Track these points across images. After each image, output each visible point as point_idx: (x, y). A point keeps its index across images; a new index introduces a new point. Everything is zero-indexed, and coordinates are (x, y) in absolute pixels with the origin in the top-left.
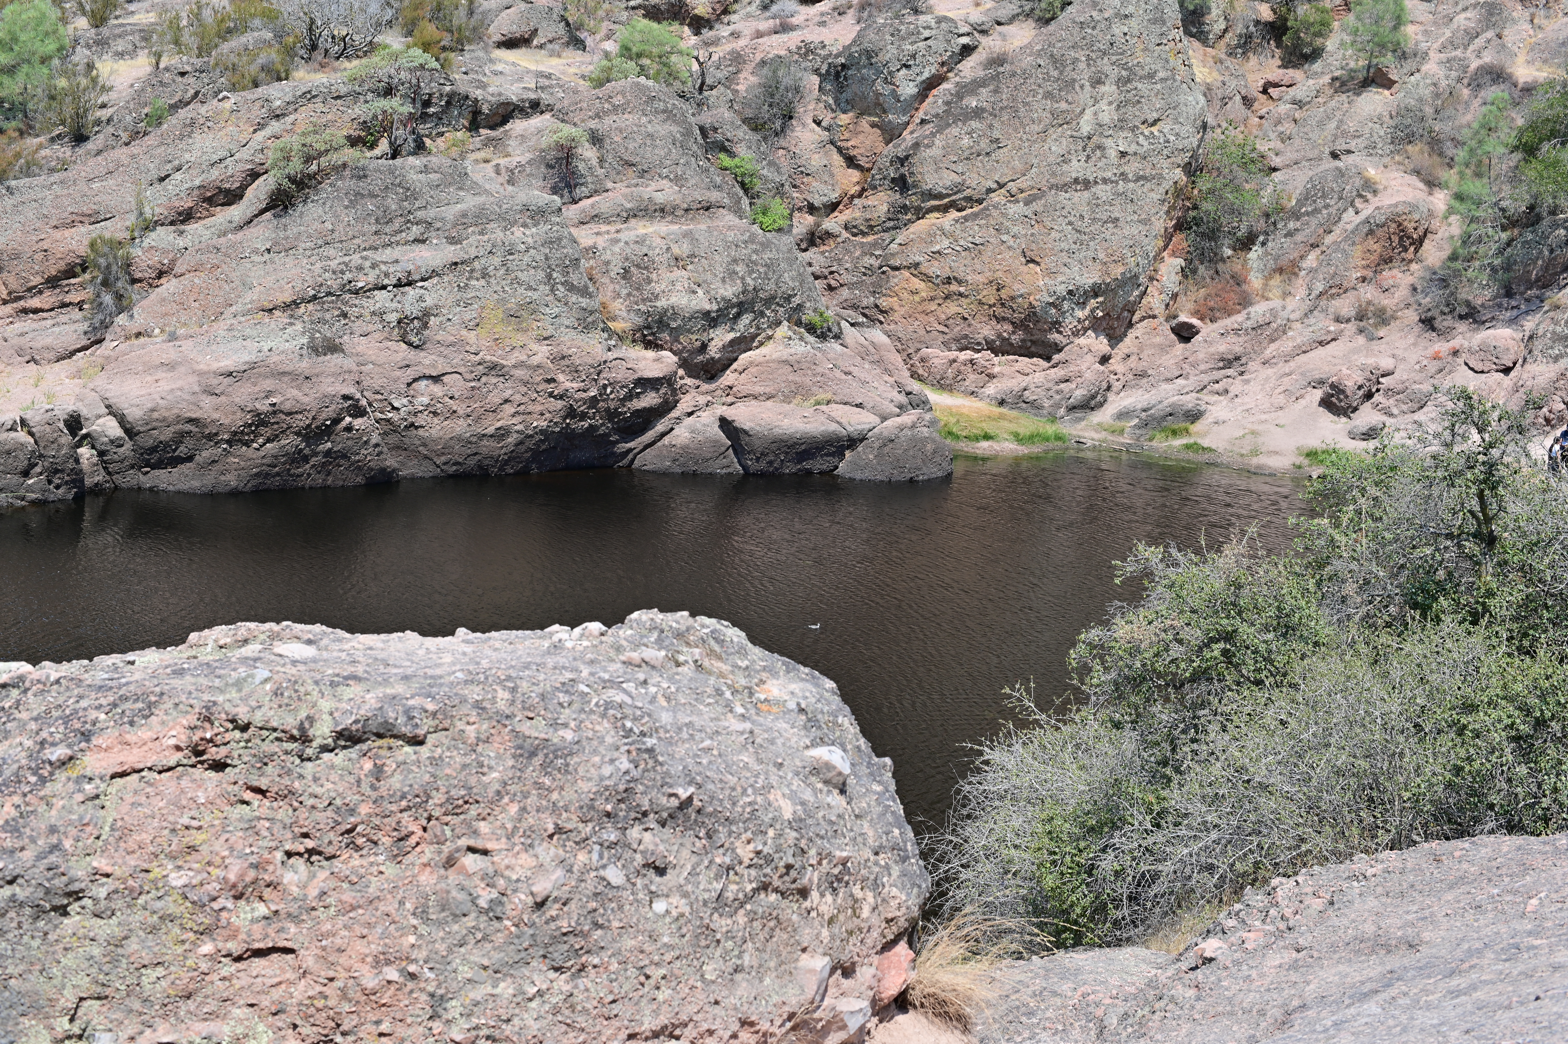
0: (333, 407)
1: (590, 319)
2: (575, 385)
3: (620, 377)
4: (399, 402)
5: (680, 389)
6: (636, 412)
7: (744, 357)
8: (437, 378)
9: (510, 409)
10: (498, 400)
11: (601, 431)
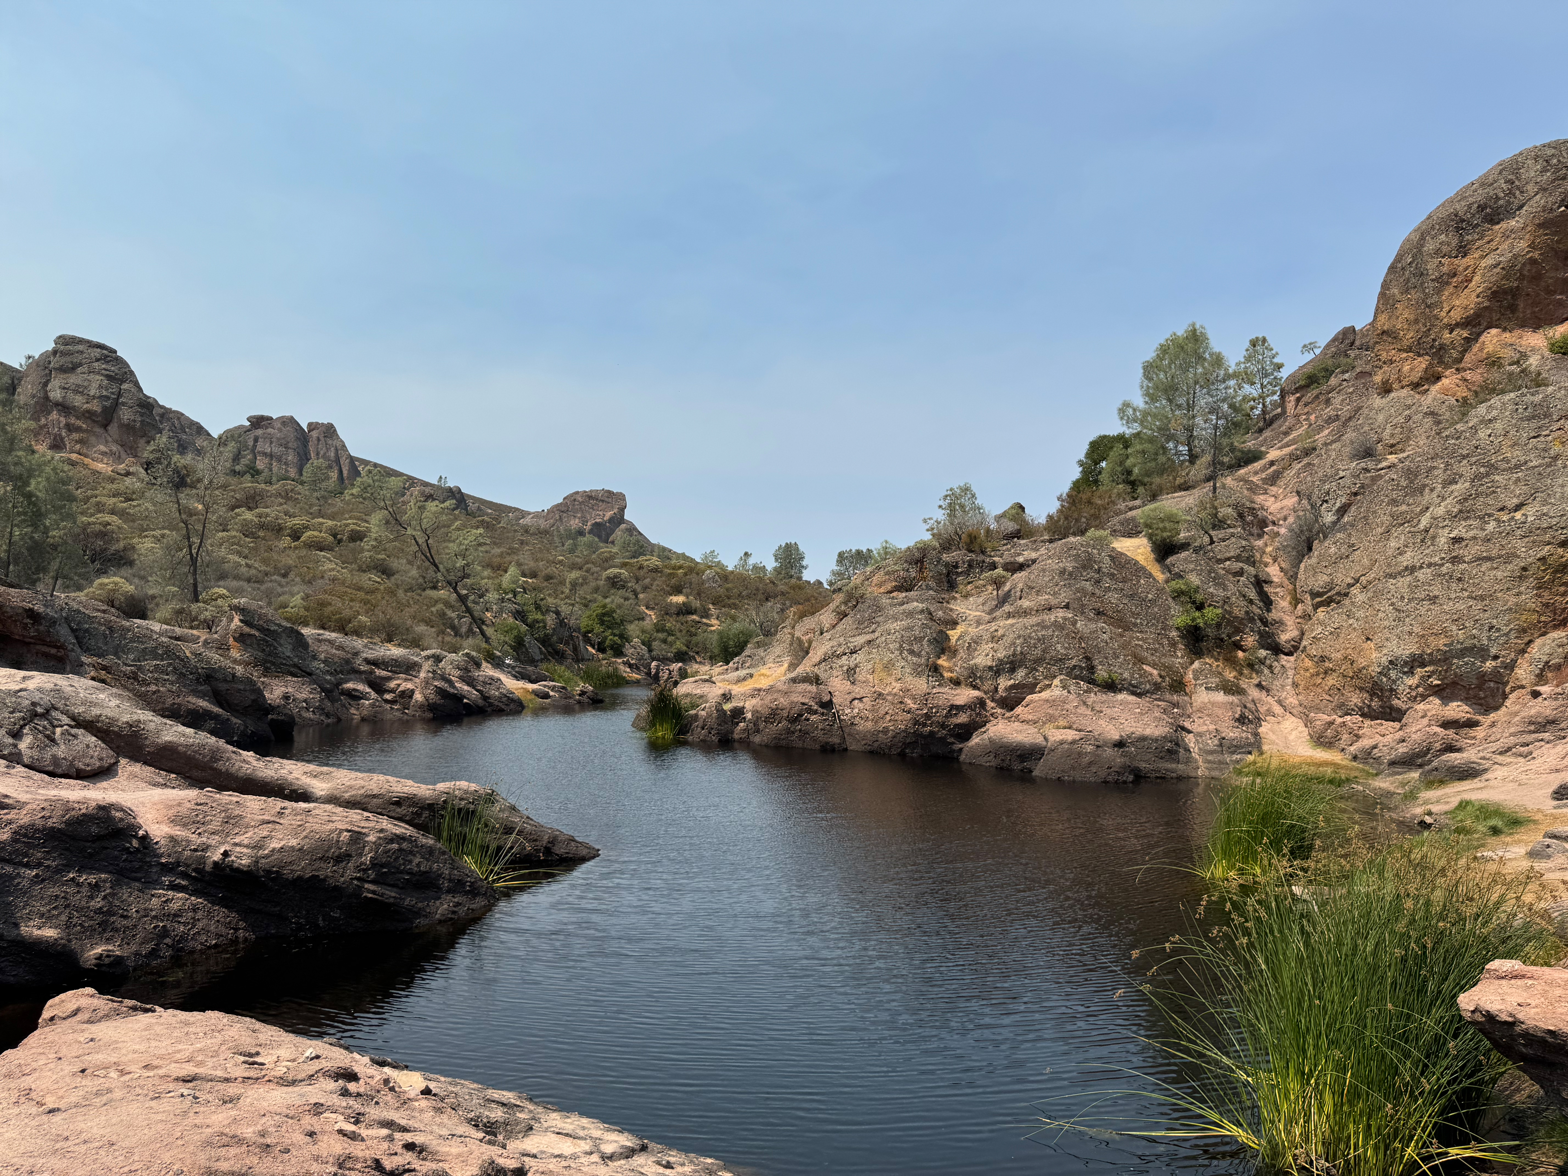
0: (797, 708)
1: (918, 670)
2: (916, 707)
3: (940, 703)
4: (847, 711)
5: (992, 715)
6: (956, 725)
7: (1029, 697)
8: (860, 699)
9: (888, 718)
10: (883, 712)
11: (939, 735)
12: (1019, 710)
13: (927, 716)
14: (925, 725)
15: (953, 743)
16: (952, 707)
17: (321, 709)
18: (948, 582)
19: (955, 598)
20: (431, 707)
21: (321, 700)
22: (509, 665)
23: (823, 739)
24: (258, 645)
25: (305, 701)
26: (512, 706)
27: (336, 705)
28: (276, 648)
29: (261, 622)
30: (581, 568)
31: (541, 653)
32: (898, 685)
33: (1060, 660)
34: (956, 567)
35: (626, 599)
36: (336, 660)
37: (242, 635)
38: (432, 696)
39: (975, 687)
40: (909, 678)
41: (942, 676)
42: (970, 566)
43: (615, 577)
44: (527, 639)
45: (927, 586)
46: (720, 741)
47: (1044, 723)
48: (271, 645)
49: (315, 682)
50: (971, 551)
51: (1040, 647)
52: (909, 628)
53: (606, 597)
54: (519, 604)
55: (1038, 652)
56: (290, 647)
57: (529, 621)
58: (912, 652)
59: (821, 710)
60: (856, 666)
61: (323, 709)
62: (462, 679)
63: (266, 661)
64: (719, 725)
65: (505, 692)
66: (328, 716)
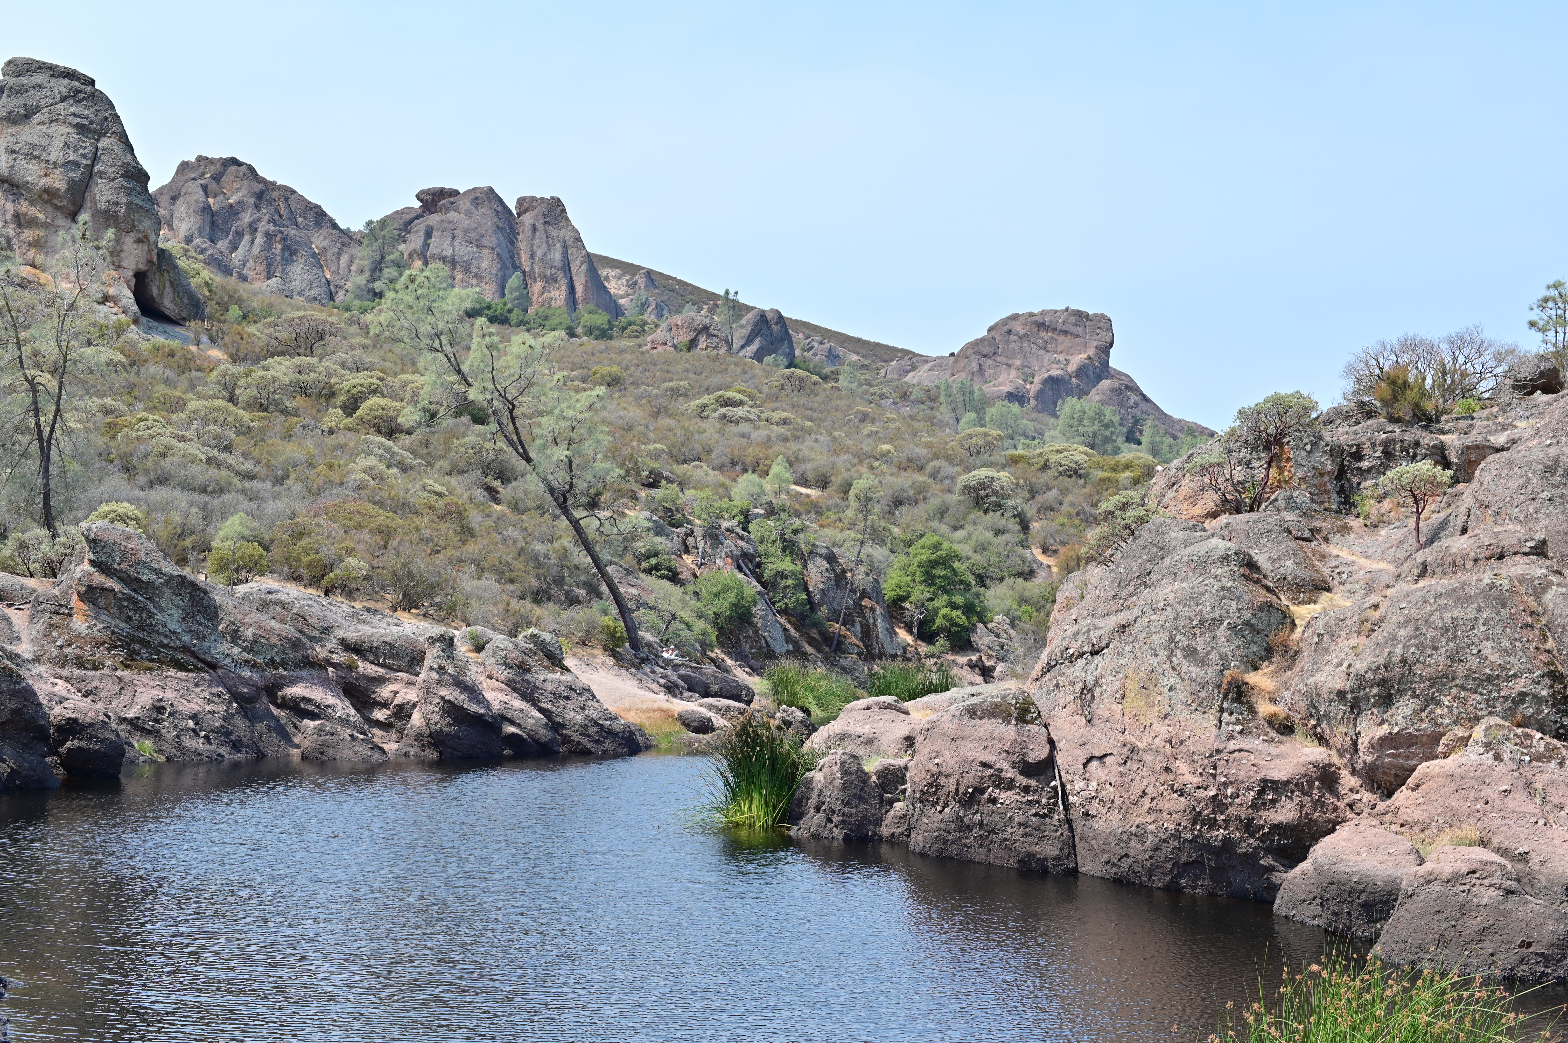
0: (973, 773)
1: (1203, 694)
2: (1196, 780)
3: (1242, 775)
4: (1079, 785)
5: (1351, 806)
6: (1275, 827)
7: (1423, 767)
8: (1102, 758)
9: (1146, 803)
10: (1137, 791)
11: (1242, 849)
12: (1402, 796)
13: (1217, 803)
14: (1213, 824)
15: (1271, 869)
16: (1266, 785)
17: (224, 733)
18: (1341, 491)
19: (1345, 529)
20: (436, 739)
21: (228, 717)
22: (668, 662)
23: (1024, 845)
24: (120, 607)
25: (194, 717)
26: (608, 745)
27: (259, 727)
28: (151, 615)
29: (125, 566)
30: (921, 468)
31: (788, 639)
32: (1162, 729)
33: (1489, 679)
34: (1358, 456)
35: (998, 532)
36: (274, 640)
37: (90, 588)
38: (435, 718)
39: (1322, 740)
40: (1183, 714)
41: (1252, 710)
42: (1388, 455)
43: (982, 486)
44: (759, 610)
45: (1289, 499)
46: (847, 839)
47: (1440, 830)
48: (142, 610)
49: (221, 681)
50: (1392, 420)
51: (1445, 647)
52: (1194, 598)
53: (955, 528)
54: (749, 541)
55: (1439, 660)
56: (178, 613)
57: (768, 574)
58: (1191, 653)
59: (1022, 780)
60: (1097, 684)
61: (228, 734)
62: (511, 684)
63: (133, 639)
64: (846, 804)
65: (595, 715)
66: (236, 746)
